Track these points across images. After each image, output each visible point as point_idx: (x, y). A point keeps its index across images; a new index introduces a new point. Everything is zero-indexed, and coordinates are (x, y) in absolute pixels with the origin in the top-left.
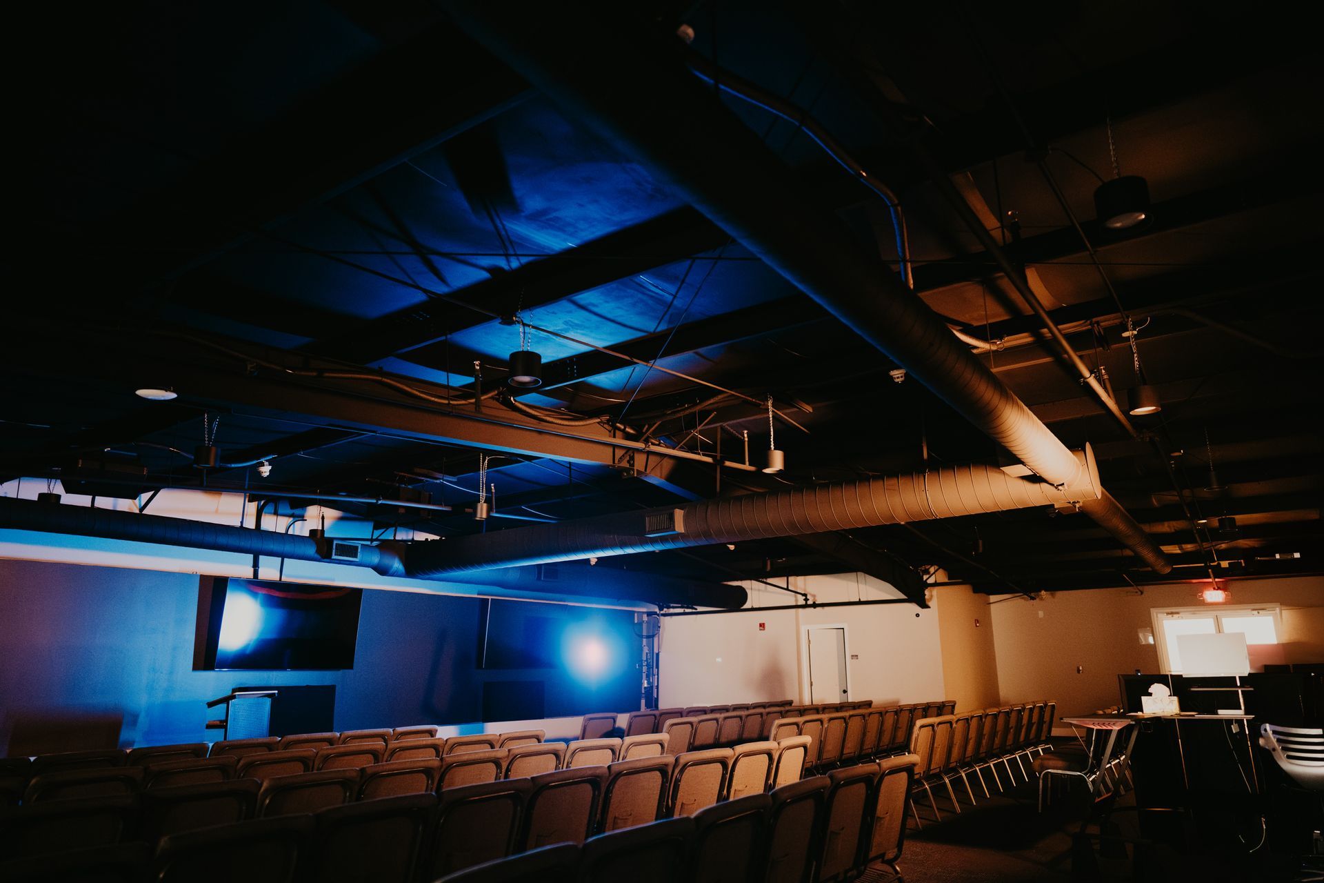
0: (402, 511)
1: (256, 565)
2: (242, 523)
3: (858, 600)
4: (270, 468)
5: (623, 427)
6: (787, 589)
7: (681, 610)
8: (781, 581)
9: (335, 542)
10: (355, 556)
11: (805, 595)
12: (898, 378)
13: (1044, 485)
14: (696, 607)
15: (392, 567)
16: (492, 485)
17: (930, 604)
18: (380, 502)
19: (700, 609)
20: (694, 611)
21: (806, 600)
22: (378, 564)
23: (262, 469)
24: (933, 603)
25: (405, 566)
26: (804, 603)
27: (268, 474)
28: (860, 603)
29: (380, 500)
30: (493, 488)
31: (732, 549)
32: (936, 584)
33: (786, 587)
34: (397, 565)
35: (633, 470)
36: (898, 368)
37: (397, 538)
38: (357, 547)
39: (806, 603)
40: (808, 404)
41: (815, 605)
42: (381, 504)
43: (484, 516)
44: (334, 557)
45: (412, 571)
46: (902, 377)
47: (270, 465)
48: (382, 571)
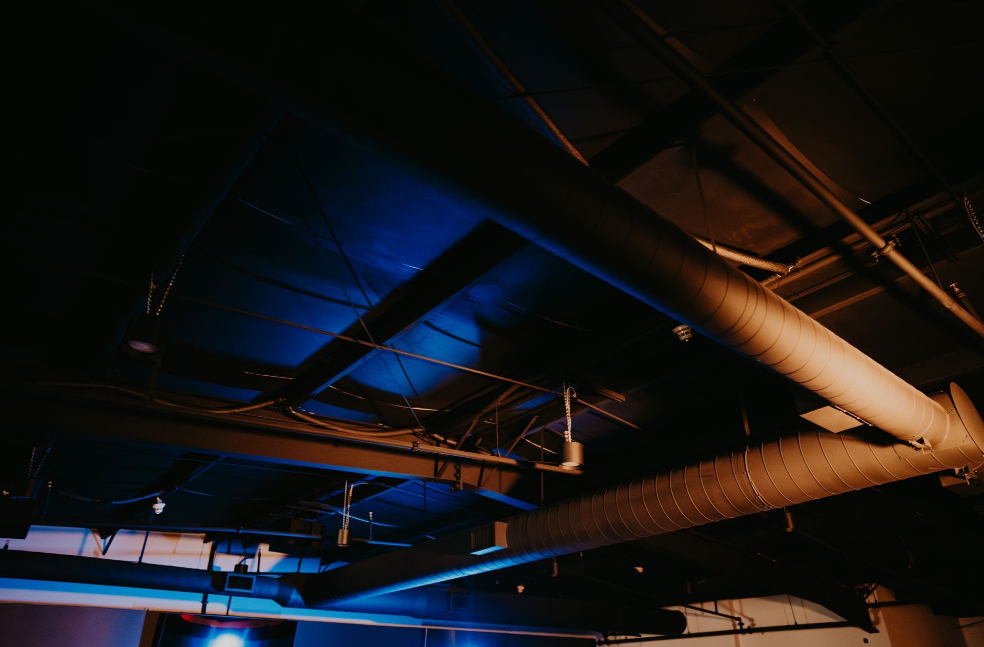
0: (292, 542)
1: (205, 602)
2: (141, 558)
3: (794, 624)
4: (164, 505)
5: (443, 439)
6: (716, 613)
7: (623, 637)
8: (710, 606)
9: (229, 575)
10: (250, 588)
11: (739, 619)
12: (683, 334)
13: (900, 448)
14: (640, 634)
15: (289, 598)
16: (371, 513)
17: (878, 627)
18: (241, 531)
19: (644, 636)
20: (638, 637)
21: (741, 624)
22: (278, 595)
23: (156, 506)
24: (882, 627)
25: (303, 596)
26: (738, 627)
27: (161, 511)
28: (797, 627)
29: (241, 529)
30: (371, 516)
31: (641, 571)
32: (877, 605)
33: (714, 610)
34: (295, 596)
35: (459, 483)
36: (680, 324)
37: (302, 571)
38: (252, 579)
39: (741, 627)
40: (619, 392)
41: (751, 630)
42: (243, 533)
43: (345, 542)
44: (227, 589)
45: (310, 603)
46: (687, 333)
47: (163, 502)
48: (283, 602)
